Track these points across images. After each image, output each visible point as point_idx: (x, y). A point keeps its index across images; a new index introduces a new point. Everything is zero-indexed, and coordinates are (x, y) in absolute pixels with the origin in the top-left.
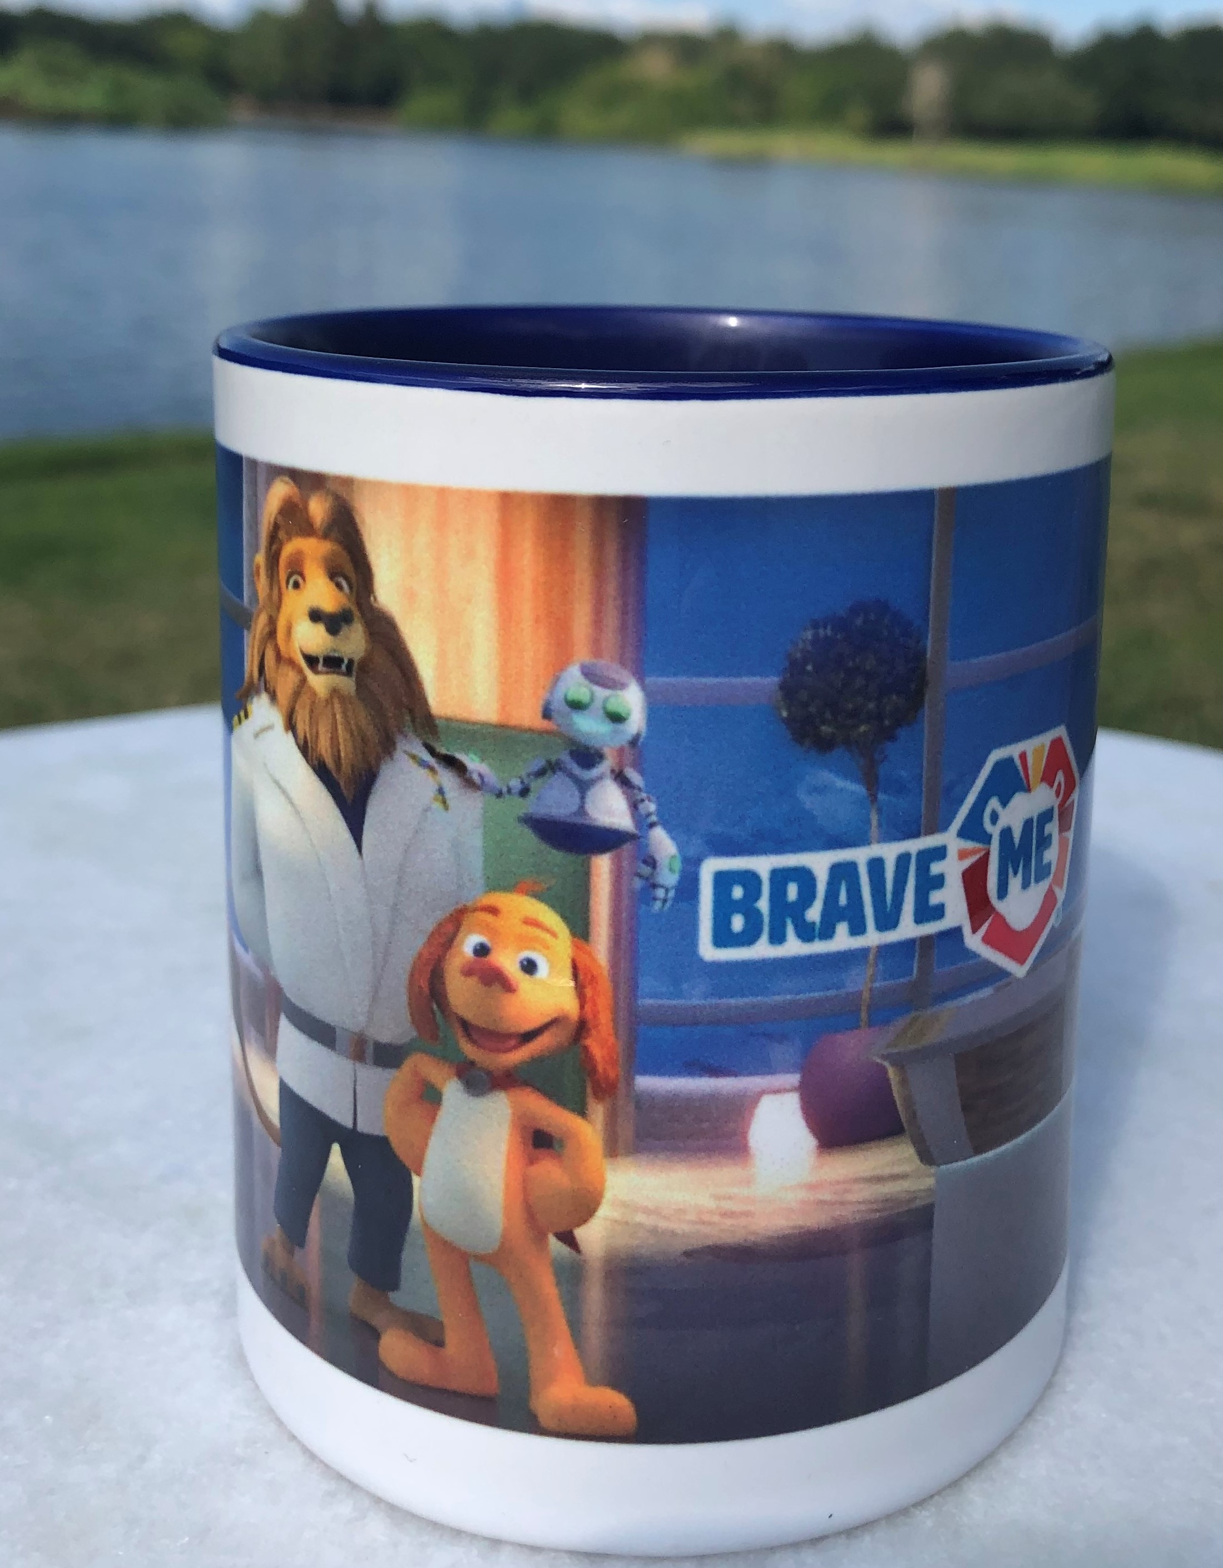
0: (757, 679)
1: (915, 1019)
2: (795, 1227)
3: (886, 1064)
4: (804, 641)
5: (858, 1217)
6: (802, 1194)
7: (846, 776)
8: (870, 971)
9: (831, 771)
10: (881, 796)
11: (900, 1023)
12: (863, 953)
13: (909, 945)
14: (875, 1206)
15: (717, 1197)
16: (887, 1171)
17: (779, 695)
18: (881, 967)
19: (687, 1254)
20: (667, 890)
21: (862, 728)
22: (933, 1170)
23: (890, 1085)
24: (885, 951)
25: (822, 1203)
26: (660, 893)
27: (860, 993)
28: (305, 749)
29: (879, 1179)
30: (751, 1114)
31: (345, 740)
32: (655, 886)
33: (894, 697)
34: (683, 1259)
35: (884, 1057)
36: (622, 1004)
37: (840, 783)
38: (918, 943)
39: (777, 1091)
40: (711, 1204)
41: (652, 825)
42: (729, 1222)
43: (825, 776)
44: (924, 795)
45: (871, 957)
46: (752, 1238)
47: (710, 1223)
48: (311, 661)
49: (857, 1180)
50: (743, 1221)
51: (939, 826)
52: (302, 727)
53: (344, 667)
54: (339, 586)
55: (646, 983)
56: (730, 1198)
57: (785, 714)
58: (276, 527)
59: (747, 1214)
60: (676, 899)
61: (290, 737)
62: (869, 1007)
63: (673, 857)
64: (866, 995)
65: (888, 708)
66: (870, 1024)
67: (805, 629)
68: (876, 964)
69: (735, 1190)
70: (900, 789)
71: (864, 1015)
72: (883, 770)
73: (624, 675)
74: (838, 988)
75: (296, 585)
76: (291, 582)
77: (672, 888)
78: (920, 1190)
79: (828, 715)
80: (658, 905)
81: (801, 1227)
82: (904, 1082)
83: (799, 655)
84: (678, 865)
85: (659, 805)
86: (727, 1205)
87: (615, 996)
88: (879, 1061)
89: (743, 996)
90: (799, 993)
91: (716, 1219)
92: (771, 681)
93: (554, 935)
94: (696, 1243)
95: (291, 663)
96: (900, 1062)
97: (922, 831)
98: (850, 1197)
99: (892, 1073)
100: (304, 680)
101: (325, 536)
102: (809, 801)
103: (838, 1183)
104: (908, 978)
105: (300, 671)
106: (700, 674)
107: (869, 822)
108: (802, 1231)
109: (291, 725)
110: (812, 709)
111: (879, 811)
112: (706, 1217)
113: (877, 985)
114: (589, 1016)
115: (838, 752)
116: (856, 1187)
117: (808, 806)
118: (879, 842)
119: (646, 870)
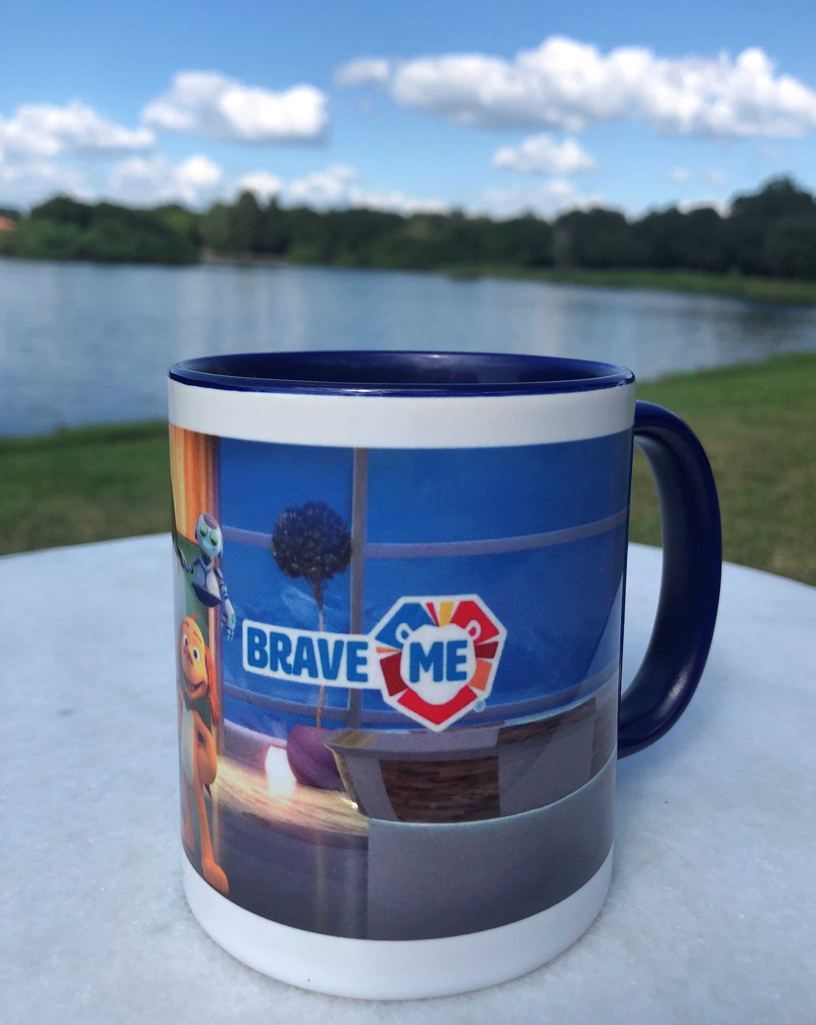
0: (262, 534)
1: (350, 733)
2: (287, 820)
3: (332, 750)
4: (283, 518)
5: (320, 826)
6: (290, 804)
7: (305, 592)
8: (321, 699)
9: (297, 588)
10: (325, 607)
11: (340, 731)
12: (316, 688)
13: (344, 691)
14: (329, 825)
15: (254, 791)
16: (336, 809)
17: (272, 544)
18: (327, 698)
19: (244, 814)
20: (231, 631)
21: (314, 569)
22: (366, 818)
23: (335, 763)
24: (329, 690)
25: (300, 812)
26: (229, 631)
27: (316, 709)
29: (331, 811)
30: (266, 754)
32: (227, 628)
33: (331, 556)
34: (242, 816)
35: (333, 747)
37: (302, 595)
38: (349, 692)
39: (277, 746)
40: (251, 793)
41: (226, 598)
42: (259, 805)
43: (295, 590)
44: (351, 611)
45: (321, 691)
46: (268, 817)
47: (251, 802)
49: (319, 807)
50: (265, 807)
55: (226, 674)
56: (258, 793)
57: (275, 554)
59: (265, 804)
60: (235, 636)
62: (321, 717)
63: (233, 615)
64: (319, 711)
65: (328, 561)
66: (323, 726)
67: (283, 512)
68: (324, 696)
69: (260, 790)
70: (336, 605)
71: (318, 720)
72: (325, 593)
73: (215, 522)
74: (304, 702)
77: (233, 630)
78: (359, 827)
79: (295, 559)
80: (229, 637)
81: (290, 821)
82: (344, 764)
83: (281, 525)
84: (235, 620)
85: (228, 589)
86: (258, 796)
88: (328, 747)
89: (260, 693)
90: (285, 699)
91: (254, 801)
92: (269, 536)
93: (201, 642)
94: (247, 811)
96: (342, 753)
97: (351, 631)
98: (315, 815)
99: (336, 756)
102: (287, 602)
103: (308, 805)
104: (343, 709)
107: (318, 619)
108: (291, 823)
110: (287, 554)
111: (324, 614)
112: (250, 799)
113: (325, 707)
114: (210, 684)
115: (301, 579)
116: (317, 810)
117: (286, 603)
118: (324, 631)
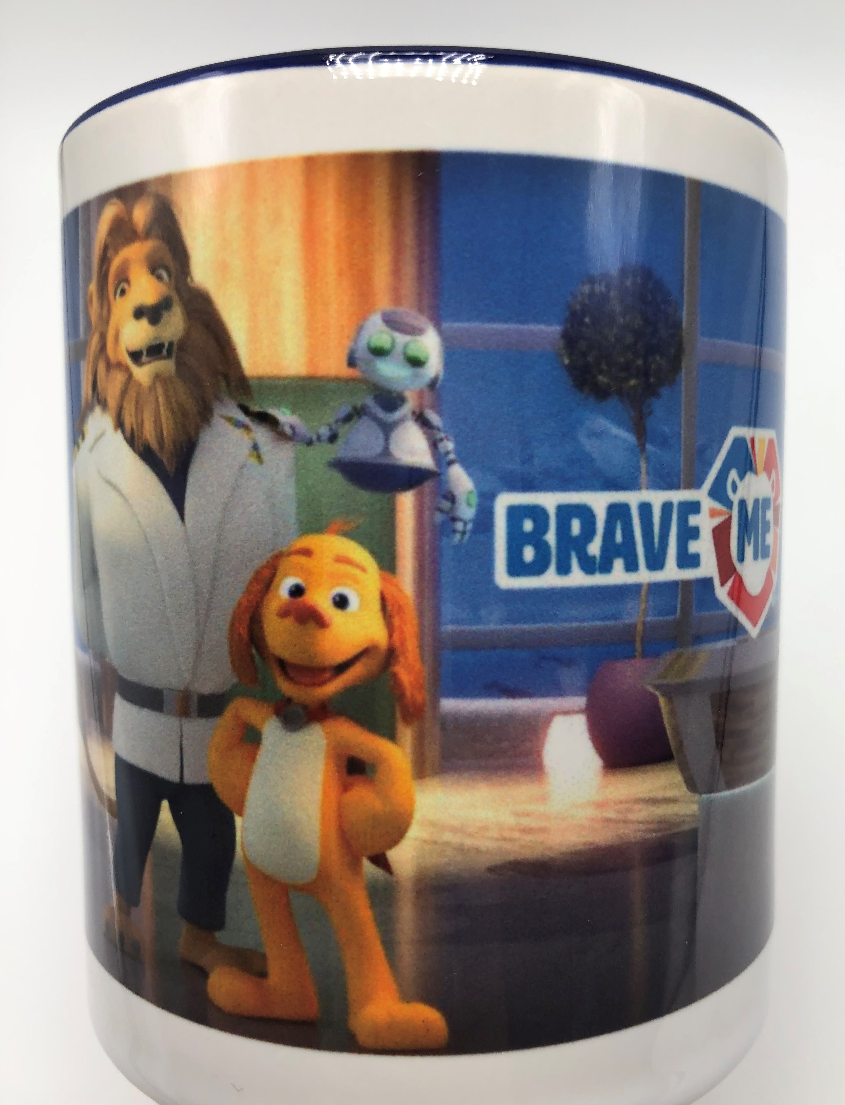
0: (542, 327)
1: (680, 656)
2: (584, 844)
3: (657, 693)
4: (582, 294)
5: (639, 835)
6: (591, 812)
7: (620, 424)
8: (643, 606)
9: (607, 418)
10: (649, 447)
11: (668, 657)
12: (634, 589)
13: (673, 585)
14: (651, 826)
15: (517, 814)
16: (660, 794)
17: (561, 344)
18: (651, 603)
19: (491, 870)
20: (465, 524)
21: (633, 382)
22: (696, 797)
23: (660, 713)
24: (655, 588)
25: (608, 820)
26: (459, 526)
27: (634, 626)
28: (131, 441)
29: (654, 801)
30: (545, 734)
31: (167, 419)
32: (454, 519)
33: (658, 358)
34: (488, 875)
35: (658, 687)
36: (426, 631)
37: (615, 430)
38: (680, 586)
39: (566, 713)
40: (511, 820)
41: (450, 463)
42: (528, 838)
43: (602, 423)
44: (682, 451)
45: (643, 593)
46: (549, 853)
47: (511, 840)
48: (136, 356)
49: (638, 801)
50: (539, 838)
51: (695, 483)
52: (129, 420)
53: (164, 352)
54: (159, 278)
55: (448, 610)
56: (528, 815)
57: (567, 361)
58: (106, 248)
59: (543, 830)
60: (475, 531)
61: (119, 435)
62: (642, 639)
63: (470, 492)
64: (640, 628)
65: (653, 367)
66: (644, 655)
67: (583, 283)
68: (647, 601)
69: (531, 808)
70: (664, 443)
71: (638, 646)
72: (650, 423)
73: (422, 321)
74: (616, 619)
75: (123, 292)
76: (119, 292)
77: (471, 521)
78: (687, 815)
79: (604, 367)
80: (458, 537)
81: (591, 844)
82: (672, 712)
83: (578, 307)
84: (474, 500)
85: (457, 443)
86: (526, 822)
87: (421, 624)
88: (651, 689)
89: (535, 622)
90: (584, 620)
91: (516, 835)
92: (555, 329)
93: (363, 570)
94: (497, 860)
95: (120, 366)
96: (669, 692)
97: (682, 485)
98: (632, 817)
99: (662, 702)
100: (130, 377)
101: (147, 235)
102: (589, 445)
103: (621, 802)
104: (673, 617)
105: (127, 369)
106: (491, 320)
107: (638, 469)
108: (592, 847)
109: (119, 424)
110: (590, 359)
111: (648, 460)
112: (507, 834)
113: (649, 619)
114: (397, 644)
115: (613, 402)
116: (637, 807)
117: (588, 448)
118: (647, 488)
119: (446, 505)
